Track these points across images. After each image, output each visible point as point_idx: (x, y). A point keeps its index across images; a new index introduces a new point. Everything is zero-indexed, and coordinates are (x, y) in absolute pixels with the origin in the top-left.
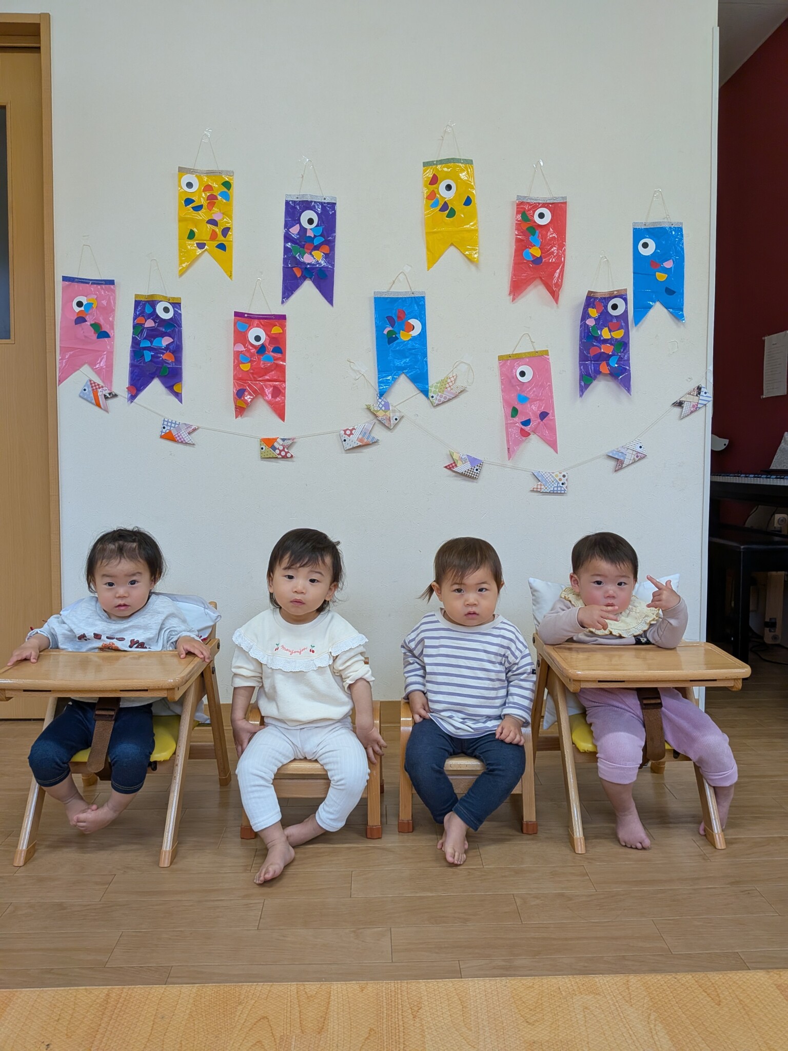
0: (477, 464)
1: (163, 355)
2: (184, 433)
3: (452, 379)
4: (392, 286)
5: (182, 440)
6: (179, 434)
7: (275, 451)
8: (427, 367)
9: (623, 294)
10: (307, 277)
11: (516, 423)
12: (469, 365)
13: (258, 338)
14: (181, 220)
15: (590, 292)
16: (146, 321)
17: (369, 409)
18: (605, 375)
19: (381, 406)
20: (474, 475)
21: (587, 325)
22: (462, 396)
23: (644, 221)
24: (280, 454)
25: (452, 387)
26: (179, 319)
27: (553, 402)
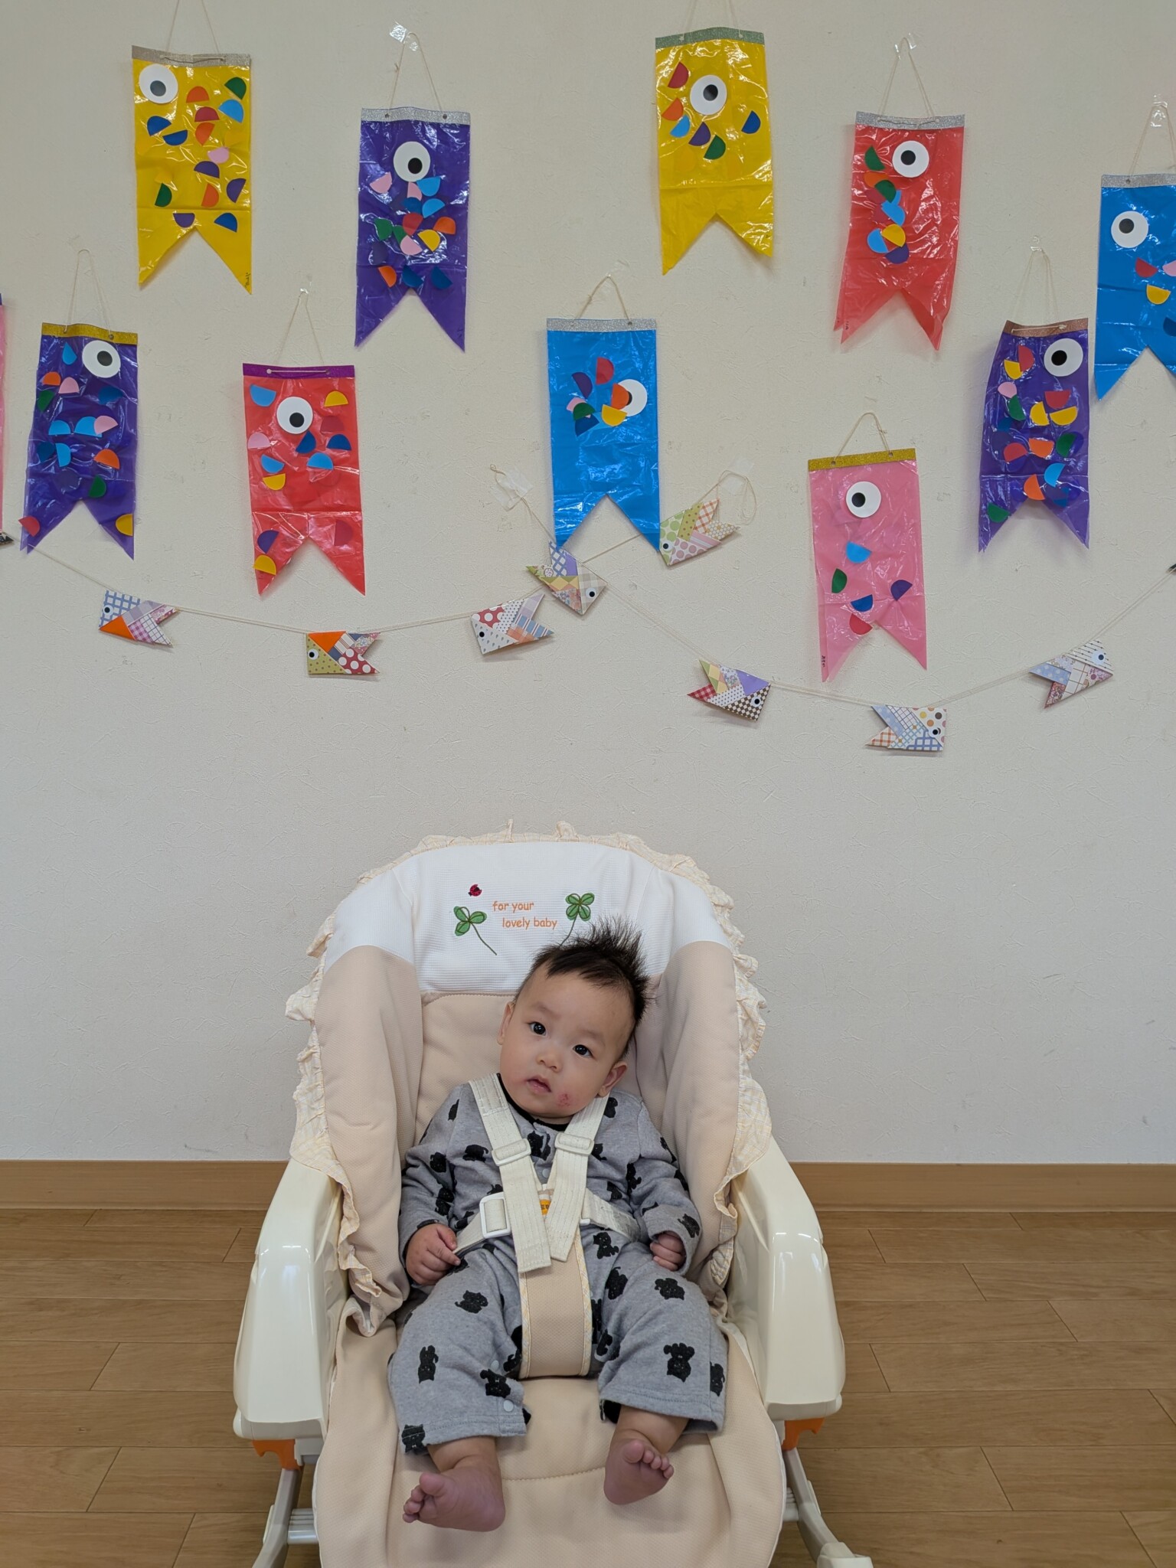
0: (757, 691)
1: (96, 454)
2: (149, 622)
3: (709, 510)
4: (586, 307)
5: (145, 635)
6: (138, 624)
7: (337, 659)
8: (658, 484)
9: (1077, 329)
10: (408, 288)
11: (843, 604)
12: (745, 479)
13: (297, 420)
14: (143, 164)
15: (1010, 325)
16: (62, 382)
17: (533, 573)
18: (1034, 503)
19: (558, 567)
20: (751, 712)
21: (1001, 396)
22: (728, 546)
23: (1125, 172)
24: (348, 666)
25: (707, 526)
26: (132, 380)
27: (920, 560)
